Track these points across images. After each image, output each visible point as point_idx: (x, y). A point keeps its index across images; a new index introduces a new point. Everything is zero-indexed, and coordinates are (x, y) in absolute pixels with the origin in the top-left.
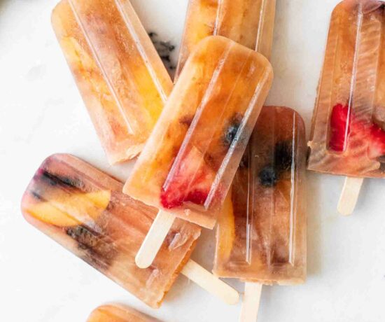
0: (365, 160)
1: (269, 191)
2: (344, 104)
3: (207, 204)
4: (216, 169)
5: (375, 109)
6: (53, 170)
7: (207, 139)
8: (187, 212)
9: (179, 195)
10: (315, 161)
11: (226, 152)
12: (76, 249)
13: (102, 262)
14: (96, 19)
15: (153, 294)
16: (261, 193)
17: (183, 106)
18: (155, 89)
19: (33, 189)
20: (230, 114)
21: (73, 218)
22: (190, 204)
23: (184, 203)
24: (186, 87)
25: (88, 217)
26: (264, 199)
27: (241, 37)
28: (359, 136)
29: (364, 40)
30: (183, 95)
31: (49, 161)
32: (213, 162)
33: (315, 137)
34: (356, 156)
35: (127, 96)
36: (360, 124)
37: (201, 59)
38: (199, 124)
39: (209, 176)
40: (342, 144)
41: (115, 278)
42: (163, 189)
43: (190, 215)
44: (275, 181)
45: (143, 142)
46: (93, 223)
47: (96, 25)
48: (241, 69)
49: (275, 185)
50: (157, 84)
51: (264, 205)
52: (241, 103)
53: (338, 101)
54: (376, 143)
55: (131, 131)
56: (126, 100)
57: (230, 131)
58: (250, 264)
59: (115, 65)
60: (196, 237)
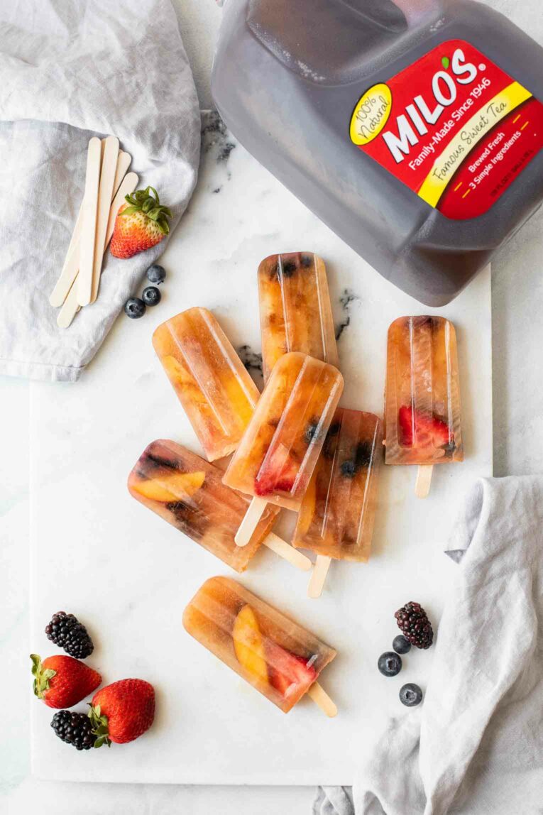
0: (432, 449)
1: (348, 481)
2: (408, 406)
3: (293, 491)
4: (300, 462)
5: (434, 406)
6: (155, 453)
7: (292, 437)
8: (278, 498)
9: (270, 484)
10: (391, 456)
11: (306, 448)
12: (174, 521)
13: (197, 533)
14: (191, 340)
15: (239, 560)
16: (341, 481)
17: (271, 411)
18: (244, 396)
19: (138, 469)
20: (309, 416)
21: (173, 495)
22: (280, 492)
23: (274, 490)
24: (273, 396)
25: (185, 494)
26: (343, 487)
27: (311, 350)
28: (424, 430)
29: (417, 350)
30: (271, 401)
31: (153, 446)
32: (296, 456)
33: (387, 436)
34: (423, 447)
35: (221, 403)
36: (423, 420)
37: (284, 372)
38: (284, 425)
39: (294, 468)
40: (411, 438)
41: (207, 546)
42: (256, 480)
43: (280, 500)
44: (354, 474)
45: (237, 441)
46: (190, 499)
47: (191, 345)
48: (317, 378)
49: (353, 477)
50: (246, 392)
51: (342, 492)
52: (319, 405)
53: (403, 404)
54: (438, 435)
55: (226, 433)
56: (221, 407)
57: (310, 430)
58: (324, 538)
59: (209, 378)
60: (276, 513)
